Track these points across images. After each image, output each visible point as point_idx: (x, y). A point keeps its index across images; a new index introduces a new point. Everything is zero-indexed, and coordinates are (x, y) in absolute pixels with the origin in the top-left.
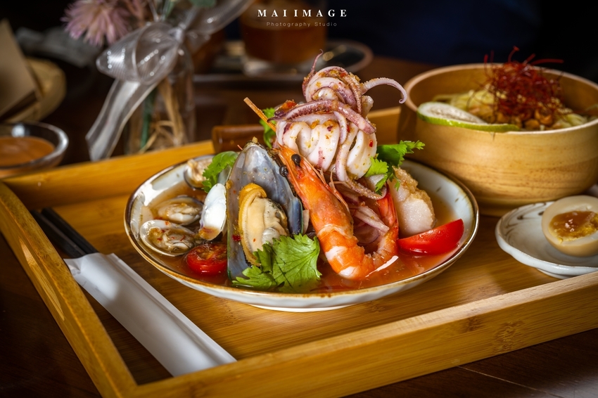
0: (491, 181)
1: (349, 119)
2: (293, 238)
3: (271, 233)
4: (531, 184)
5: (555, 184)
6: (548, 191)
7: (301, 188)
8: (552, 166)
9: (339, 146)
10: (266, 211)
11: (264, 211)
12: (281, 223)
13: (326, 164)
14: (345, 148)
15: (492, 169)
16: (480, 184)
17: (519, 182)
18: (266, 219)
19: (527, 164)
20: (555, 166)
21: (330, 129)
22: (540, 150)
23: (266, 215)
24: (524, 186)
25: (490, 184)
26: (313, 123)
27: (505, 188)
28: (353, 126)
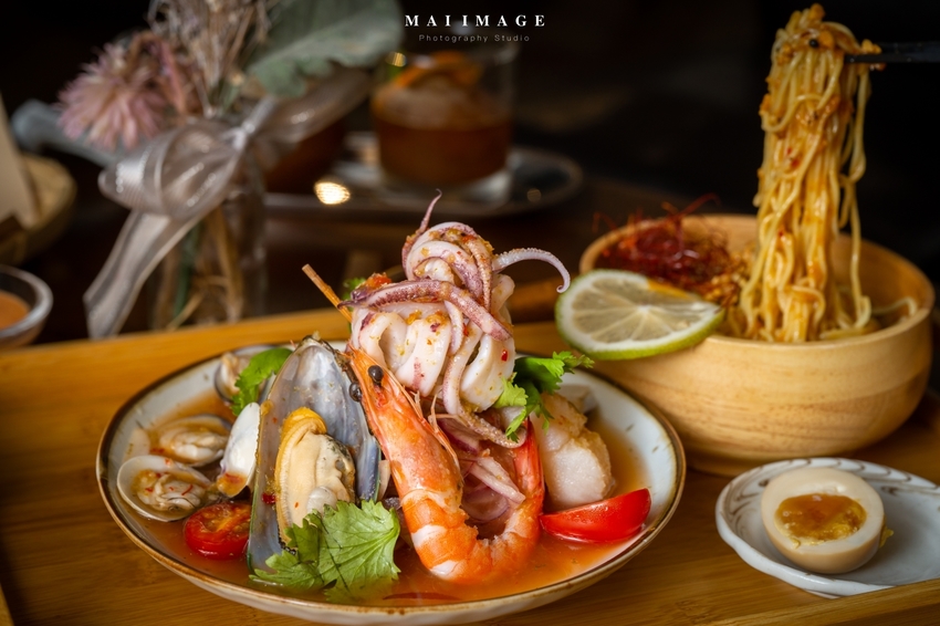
0: (704, 418)
1: (466, 314)
2: (360, 506)
3: (322, 496)
4: (770, 429)
5: (812, 432)
6: (799, 441)
7: (380, 423)
8: (808, 402)
9: (450, 355)
10: (322, 457)
11: (317, 457)
12: (342, 479)
13: (426, 386)
14: (459, 361)
15: (707, 399)
16: (687, 422)
17: (751, 424)
18: (319, 471)
19: (765, 396)
20: (813, 402)
21: (434, 328)
22: (788, 374)
23: (320, 464)
24: (758, 430)
25: (704, 422)
26: (411, 315)
27: (727, 432)
28: (474, 327)
